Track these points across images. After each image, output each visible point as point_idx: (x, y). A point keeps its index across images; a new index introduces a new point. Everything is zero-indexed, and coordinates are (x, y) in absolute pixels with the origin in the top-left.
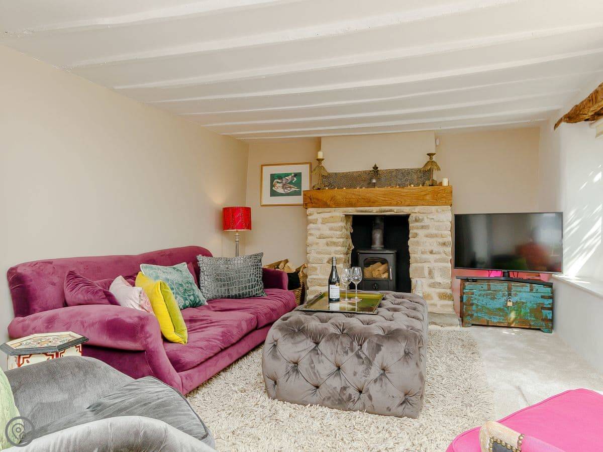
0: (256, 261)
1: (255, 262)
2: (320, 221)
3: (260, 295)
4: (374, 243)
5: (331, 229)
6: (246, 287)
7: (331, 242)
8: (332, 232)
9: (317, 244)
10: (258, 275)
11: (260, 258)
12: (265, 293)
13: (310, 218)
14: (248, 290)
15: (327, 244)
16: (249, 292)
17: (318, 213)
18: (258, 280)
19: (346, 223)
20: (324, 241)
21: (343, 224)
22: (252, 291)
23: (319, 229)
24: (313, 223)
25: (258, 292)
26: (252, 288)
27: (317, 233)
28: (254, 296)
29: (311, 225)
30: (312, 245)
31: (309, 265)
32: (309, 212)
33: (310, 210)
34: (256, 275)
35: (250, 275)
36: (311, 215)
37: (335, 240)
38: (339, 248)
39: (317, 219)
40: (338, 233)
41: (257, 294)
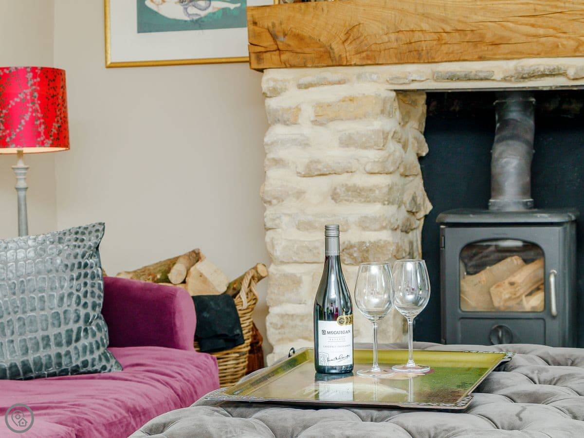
0: (80, 251)
1: (76, 257)
2: (308, 113)
3: (98, 367)
4: (500, 191)
5: (347, 142)
6: (46, 338)
7: (348, 189)
8: (352, 152)
9: (299, 194)
10: (89, 300)
11: (94, 240)
12: (113, 361)
13: (272, 103)
14: (53, 351)
15: (335, 197)
16: (59, 356)
17: (300, 87)
18: (87, 316)
19: (404, 122)
20: (324, 184)
21: (389, 124)
22: (68, 353)
23: (305, 144)
24: (286, 123)
25: (89, 357)
26: (69, 343)
27: (298, 157)
28: (76, 371)
29: (278, 131)
30: (280, 200)
31: (272, 269)
32: (272, 84)
33: (273, 77)
34: (83, 301)
35: (61, 299)
36: (276, 92)
37: (361, 180)
38: (376, 209)
39: (298, 109)
40: (372, 155)
41: (85, 363)
